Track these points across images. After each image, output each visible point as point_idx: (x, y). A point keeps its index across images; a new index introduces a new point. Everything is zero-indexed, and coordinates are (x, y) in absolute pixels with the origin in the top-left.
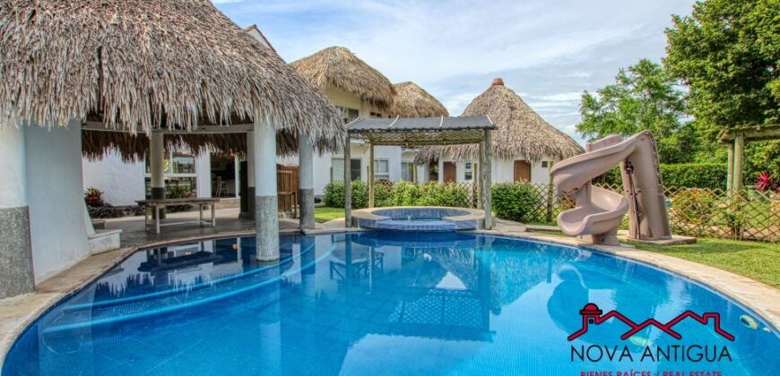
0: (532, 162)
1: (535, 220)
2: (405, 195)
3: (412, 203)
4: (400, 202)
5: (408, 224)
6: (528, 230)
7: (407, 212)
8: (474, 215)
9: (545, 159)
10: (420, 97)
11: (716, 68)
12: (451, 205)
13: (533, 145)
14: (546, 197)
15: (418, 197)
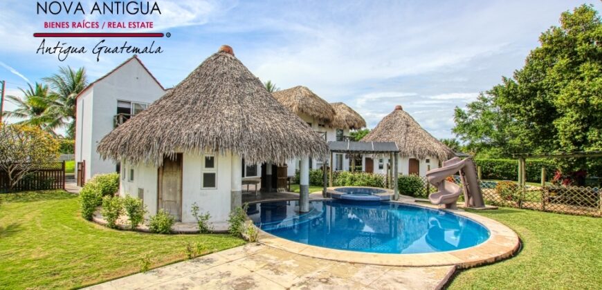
0: (420, 160)
1: (420, 196)
2: (347, 179)
3: (351, 184)
4: (344, 184)
5: (351, 196)
6: (416, 201)
7: (351, 189)
8: (389, 193)
9: (428, 158)
10: (348, 113)
11: (525, 109)
12: (374, 186)
13: (420, 150)
14: (426, 184)
15: (355, 180)
